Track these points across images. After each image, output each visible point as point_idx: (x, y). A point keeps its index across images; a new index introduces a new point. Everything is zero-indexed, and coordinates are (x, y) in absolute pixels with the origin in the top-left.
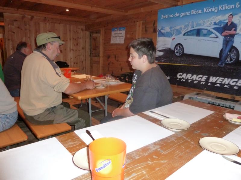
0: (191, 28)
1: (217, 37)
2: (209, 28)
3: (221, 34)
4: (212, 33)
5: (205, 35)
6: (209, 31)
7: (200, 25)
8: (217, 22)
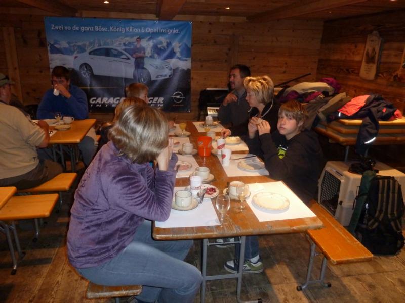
0: (99, 46)
1: (128, 59)
2: (119, 49)
3: (132, 55)
4: (122, 54)
5: (115, 56)
6: (119, 51)
7: (108, 44)
8: (126, 43)
